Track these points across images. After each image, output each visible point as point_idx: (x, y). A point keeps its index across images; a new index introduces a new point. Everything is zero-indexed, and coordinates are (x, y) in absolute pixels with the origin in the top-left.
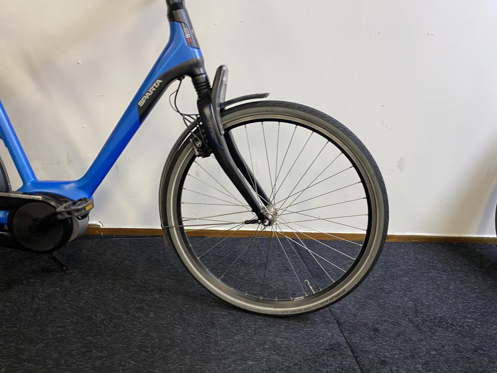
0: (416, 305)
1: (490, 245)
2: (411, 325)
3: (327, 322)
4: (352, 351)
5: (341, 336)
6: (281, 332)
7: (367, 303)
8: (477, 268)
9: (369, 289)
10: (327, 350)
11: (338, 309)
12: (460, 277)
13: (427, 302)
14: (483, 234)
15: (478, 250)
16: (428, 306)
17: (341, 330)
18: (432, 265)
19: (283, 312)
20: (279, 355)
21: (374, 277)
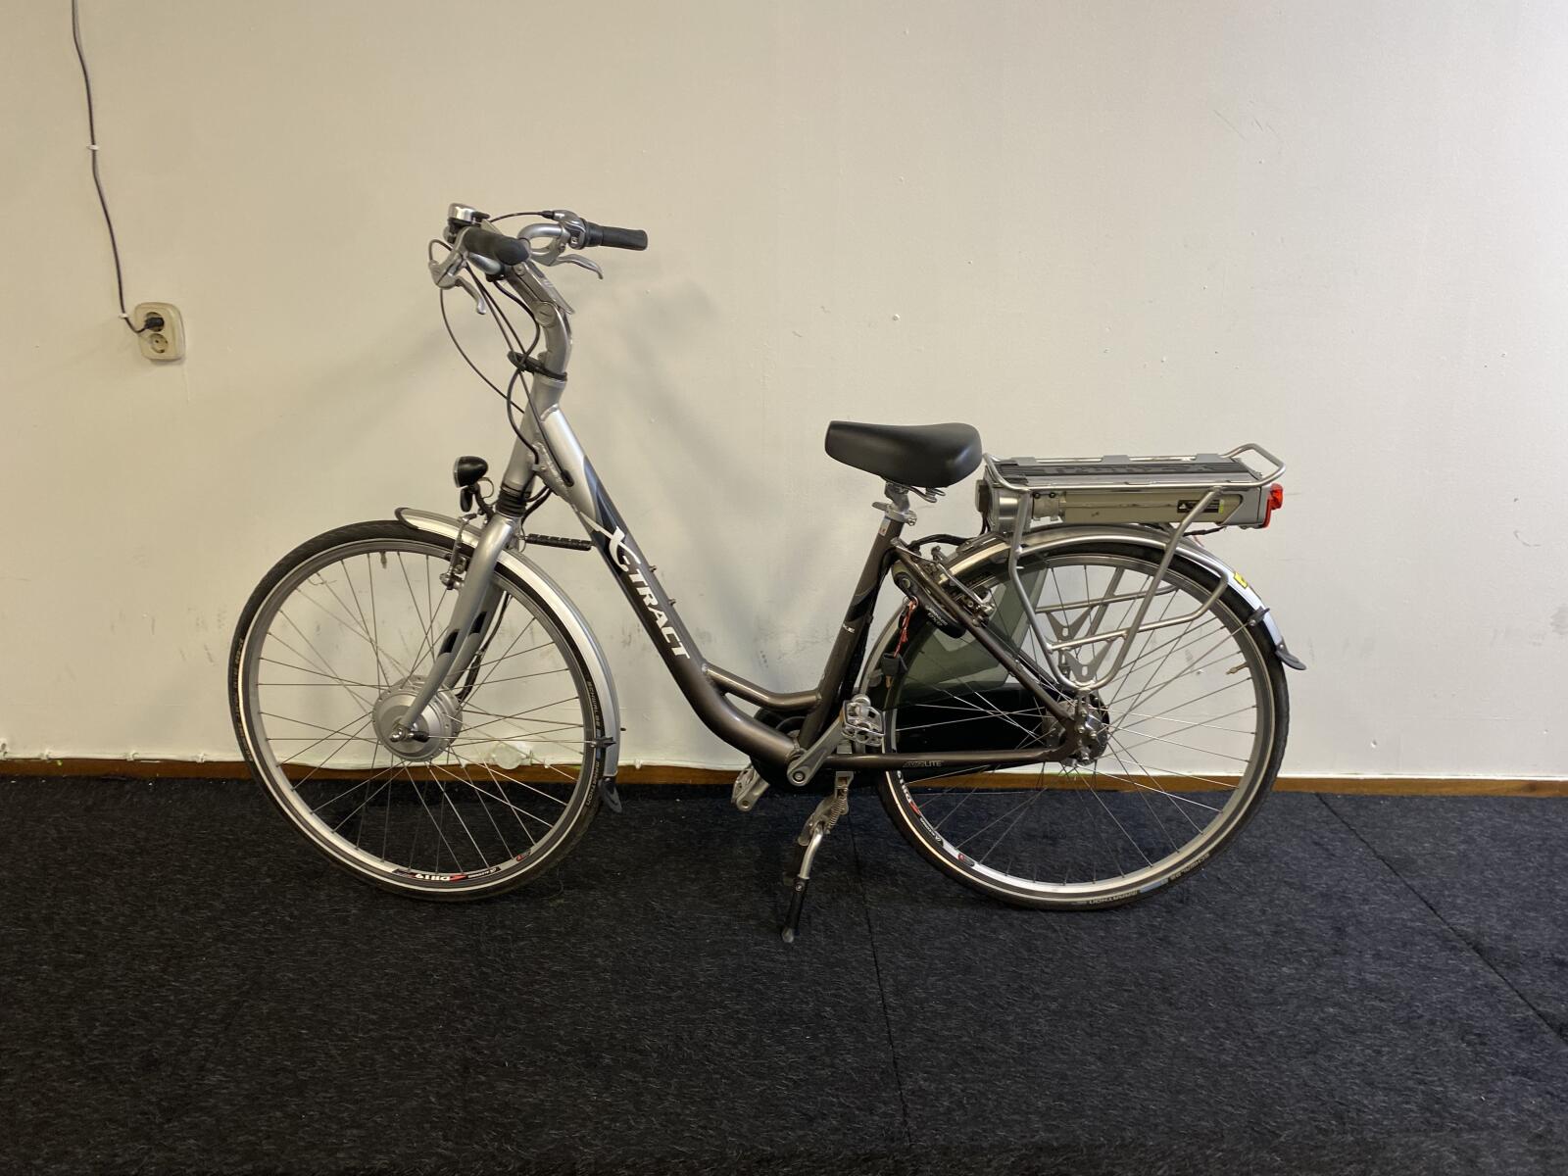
3: (1454, 948)
4: (1521, 996)
5: (1491, 973)
6: (1367, 963)
7: (1527, 916)
9: (1522, 891)
11: (1468, 927)
17: (1489, 964)
20: (1382, 1000)
21: (1527, 869)
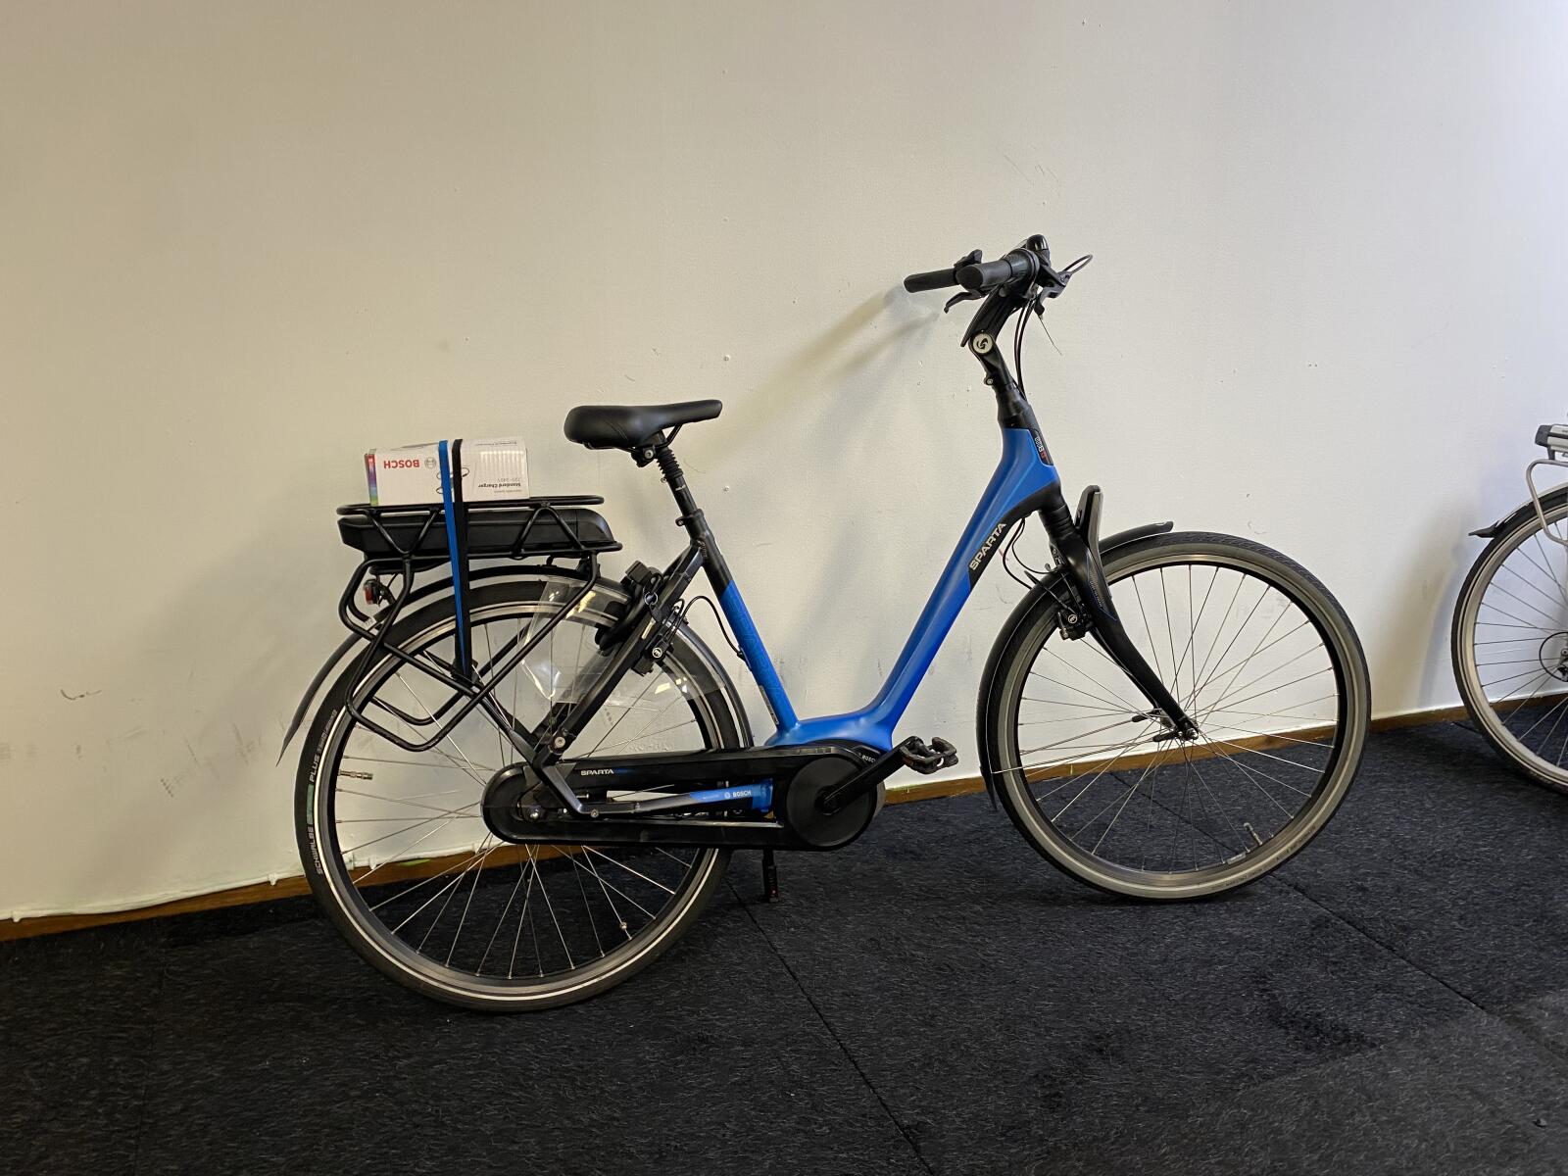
0: (1393, 842)
1: (1445, 723)
2: (1406, 872)
5: (1318, 907)
6: (1224, 919)
8: (1447, 767)
10: (1314, 929)
12: (1431, 787)
13: (1406, 834)
14: (1430, 705)
15: (1430, 736)
16: (1413, 840)
17: (1312, 899)
18: (1375, 776)
19: (1213, 887)
20: (1252, 949)
